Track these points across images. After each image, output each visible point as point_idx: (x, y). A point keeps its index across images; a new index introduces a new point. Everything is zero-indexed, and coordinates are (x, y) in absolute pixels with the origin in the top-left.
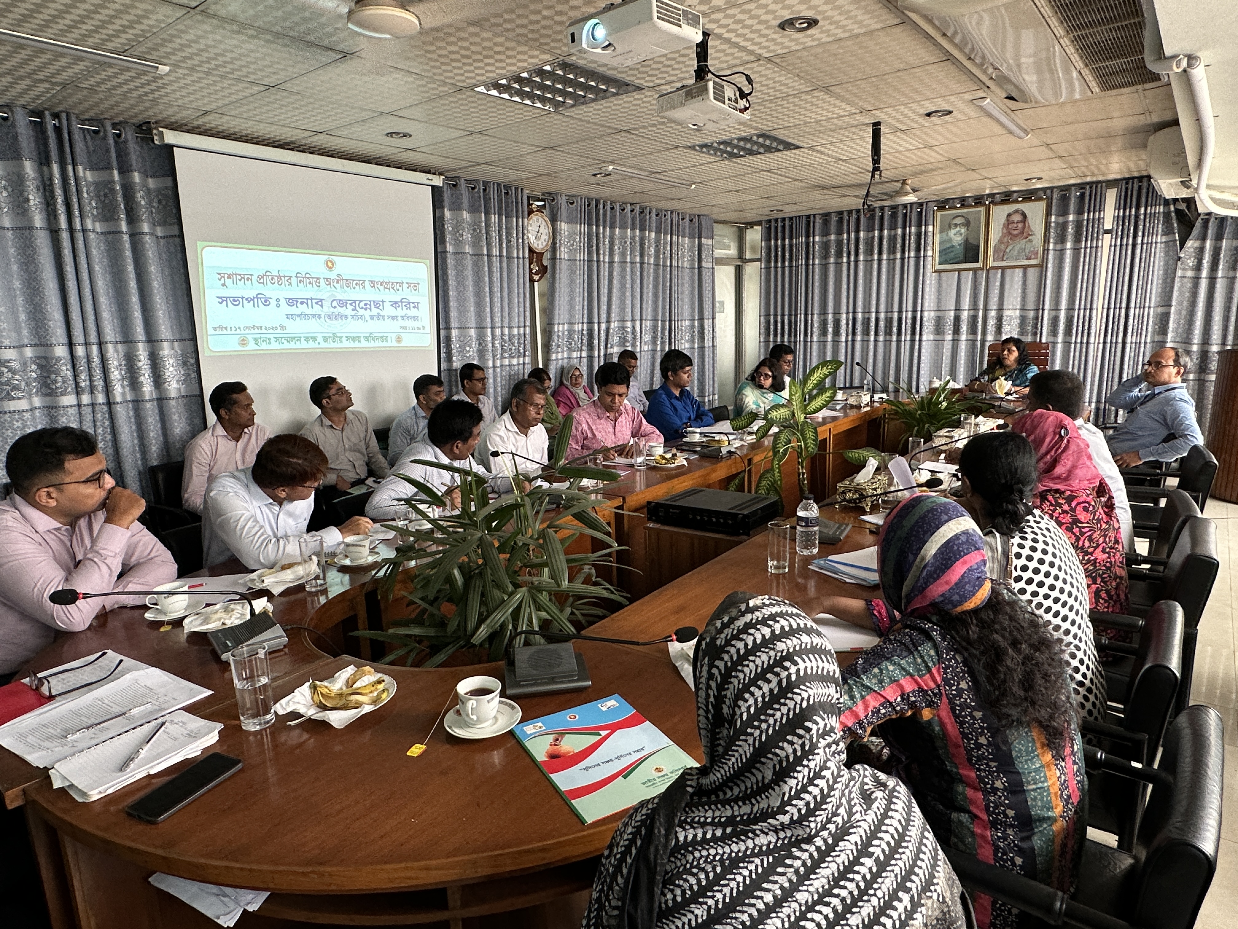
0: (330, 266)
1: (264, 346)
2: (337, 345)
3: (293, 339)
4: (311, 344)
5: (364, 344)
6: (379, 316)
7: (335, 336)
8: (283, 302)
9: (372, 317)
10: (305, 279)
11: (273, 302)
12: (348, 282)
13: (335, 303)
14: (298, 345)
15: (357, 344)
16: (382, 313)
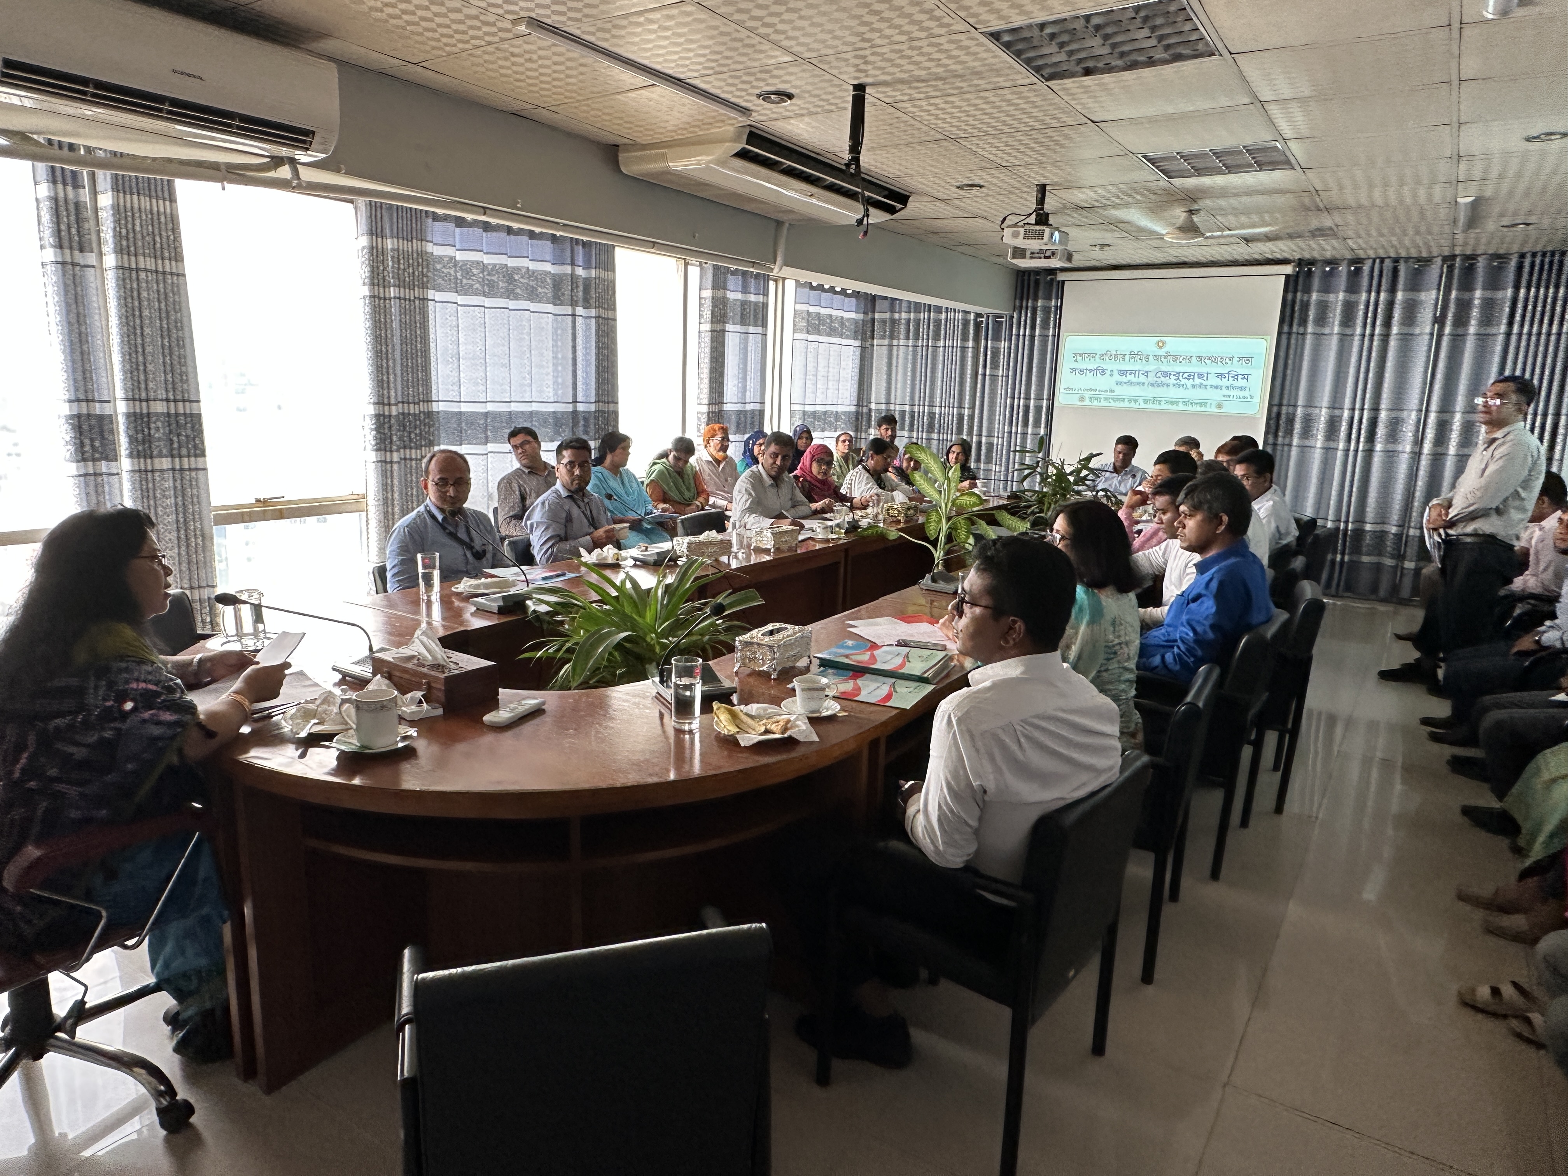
0: (1161, 345)
1: (1095, 403)
2: (1157, 406)
3: (1118, 400)
4: (1133, 405)
5: (1181, 407)
6: (1201, 385)
7: (1155, 400)
8: (1115, 373)
9: (1194, 386)
10: (1135, 356)
11: (1108, 373)
12: (1175, 359)
13: (1159, 375)
14: (1122, 404)
15: (1174, 407)
16: (1204, 383)
